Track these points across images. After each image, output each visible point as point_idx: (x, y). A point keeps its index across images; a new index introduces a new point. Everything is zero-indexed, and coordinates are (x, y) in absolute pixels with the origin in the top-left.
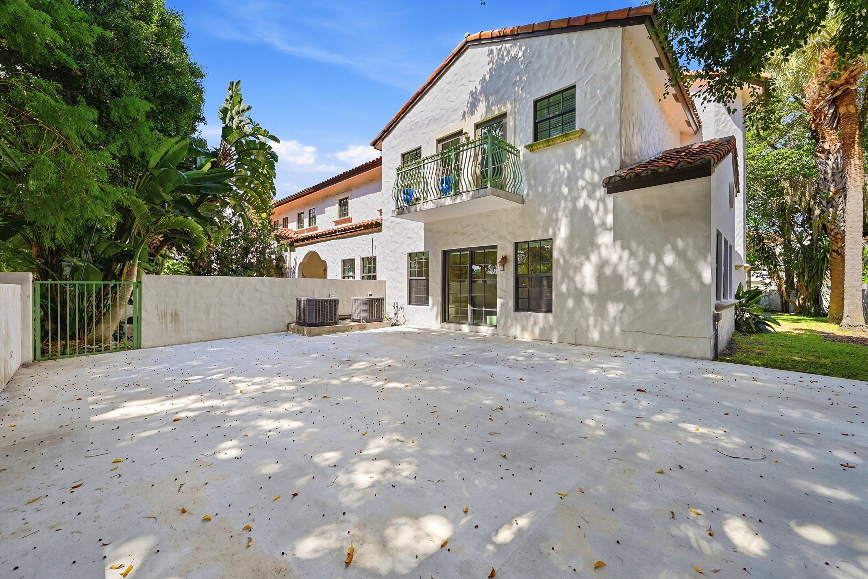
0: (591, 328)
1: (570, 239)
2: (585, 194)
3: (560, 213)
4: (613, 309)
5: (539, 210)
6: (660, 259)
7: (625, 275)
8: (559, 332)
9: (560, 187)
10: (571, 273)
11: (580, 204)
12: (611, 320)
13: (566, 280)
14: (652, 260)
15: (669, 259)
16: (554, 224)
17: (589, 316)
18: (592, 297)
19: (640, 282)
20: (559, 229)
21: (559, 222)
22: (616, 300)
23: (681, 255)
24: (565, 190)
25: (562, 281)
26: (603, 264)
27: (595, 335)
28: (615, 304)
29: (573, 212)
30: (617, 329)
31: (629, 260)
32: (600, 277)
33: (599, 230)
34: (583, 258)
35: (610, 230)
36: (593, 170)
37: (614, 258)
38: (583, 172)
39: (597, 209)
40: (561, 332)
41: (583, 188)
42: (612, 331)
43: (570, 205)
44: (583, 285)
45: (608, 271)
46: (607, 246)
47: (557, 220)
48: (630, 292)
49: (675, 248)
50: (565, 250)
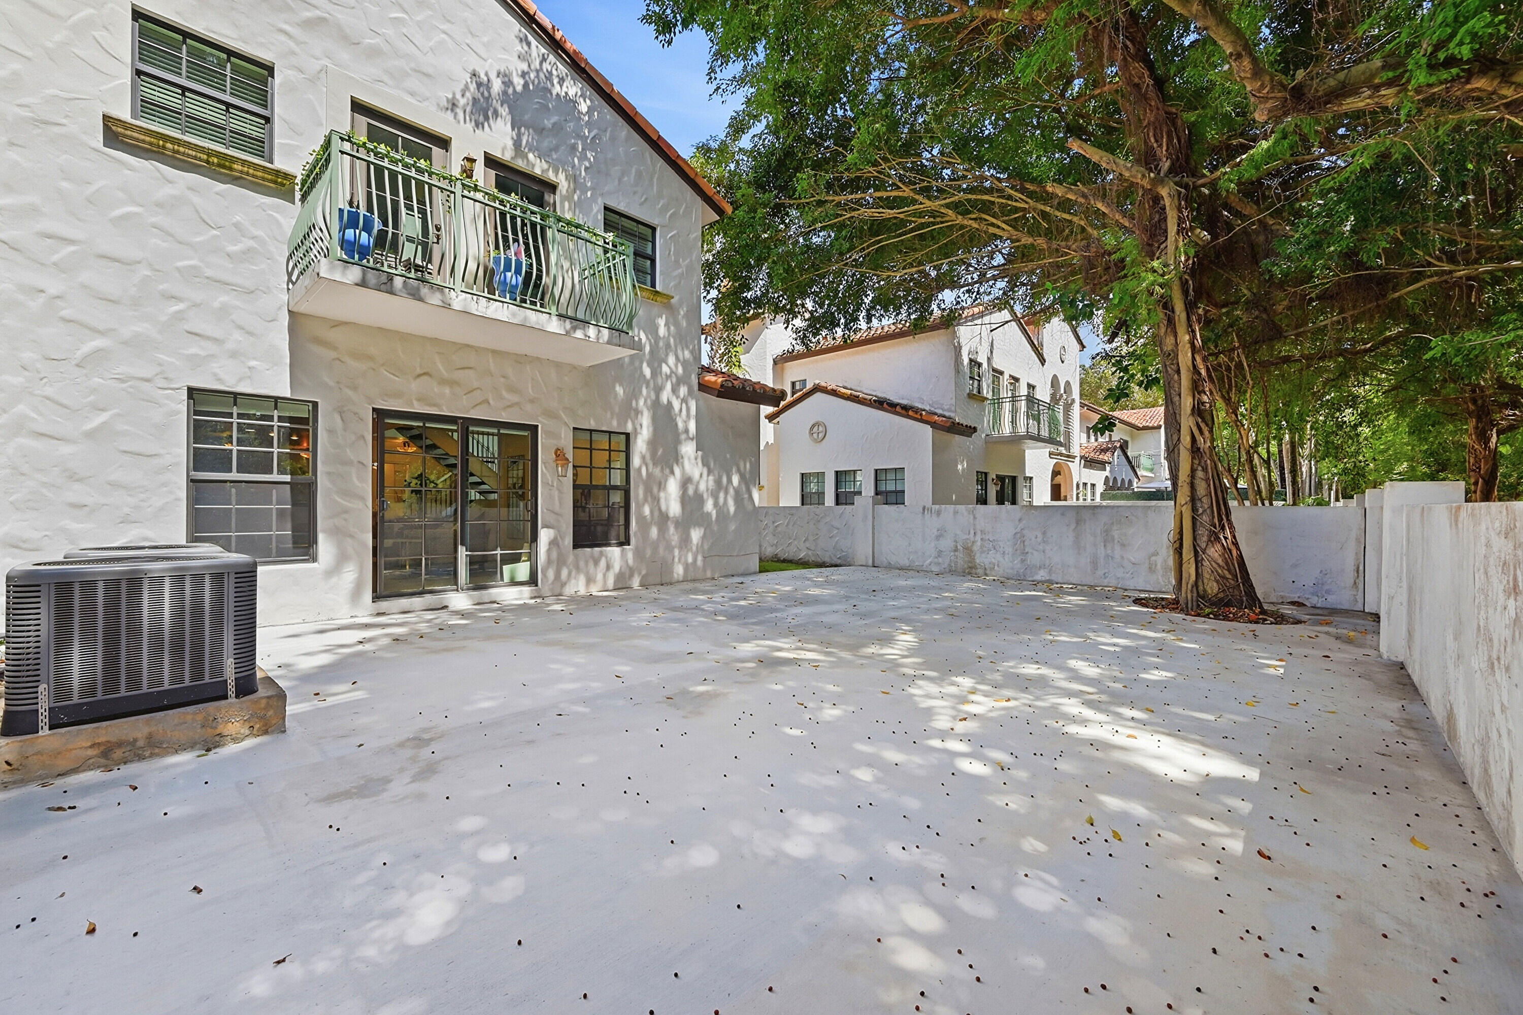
0: (676, 560)
1: (653, 444)
2: (669, 386)
3: (641, 402)
4: (696, 535)
5: (614, 387)
6: (730, 481)
7: (705, 496)
8: (640, 574)
9: (642, 363)
10: (655, 490)
11: (665, 396)
12: (694, 548)
13: (649, 499)
14: (725, 480)
15: (736, 480)
16: (633, 414)
17: (674, 548)
18: (677, 524)
19: (716, 504)
20: (641, 425)
21: (639, 416)
22: (698, 524)
23: (742, 477)
24: (647, 372)
25: (646, 500)
26: (686, 481)
27: (679, 570)
28: (697, 529)
29: (656, 405)
30: (700, 558)
31: (708, 475)
32: (684, 500)
33: (683, 437)
34: (667, 471)
35: (692, 439)
36: (677, 358)
37: (696, 476)
38: (667, 355)
39: (681, 410)
40: (644, 572)
41: (668, 377)
42: (695, 560)
43: (653, 396)
44: (668, 509)
45: (691, 491)
46: (689, 459)
47: (638, 412)
48: (709, 515)
49: (739, 471)
50: (648, 457)
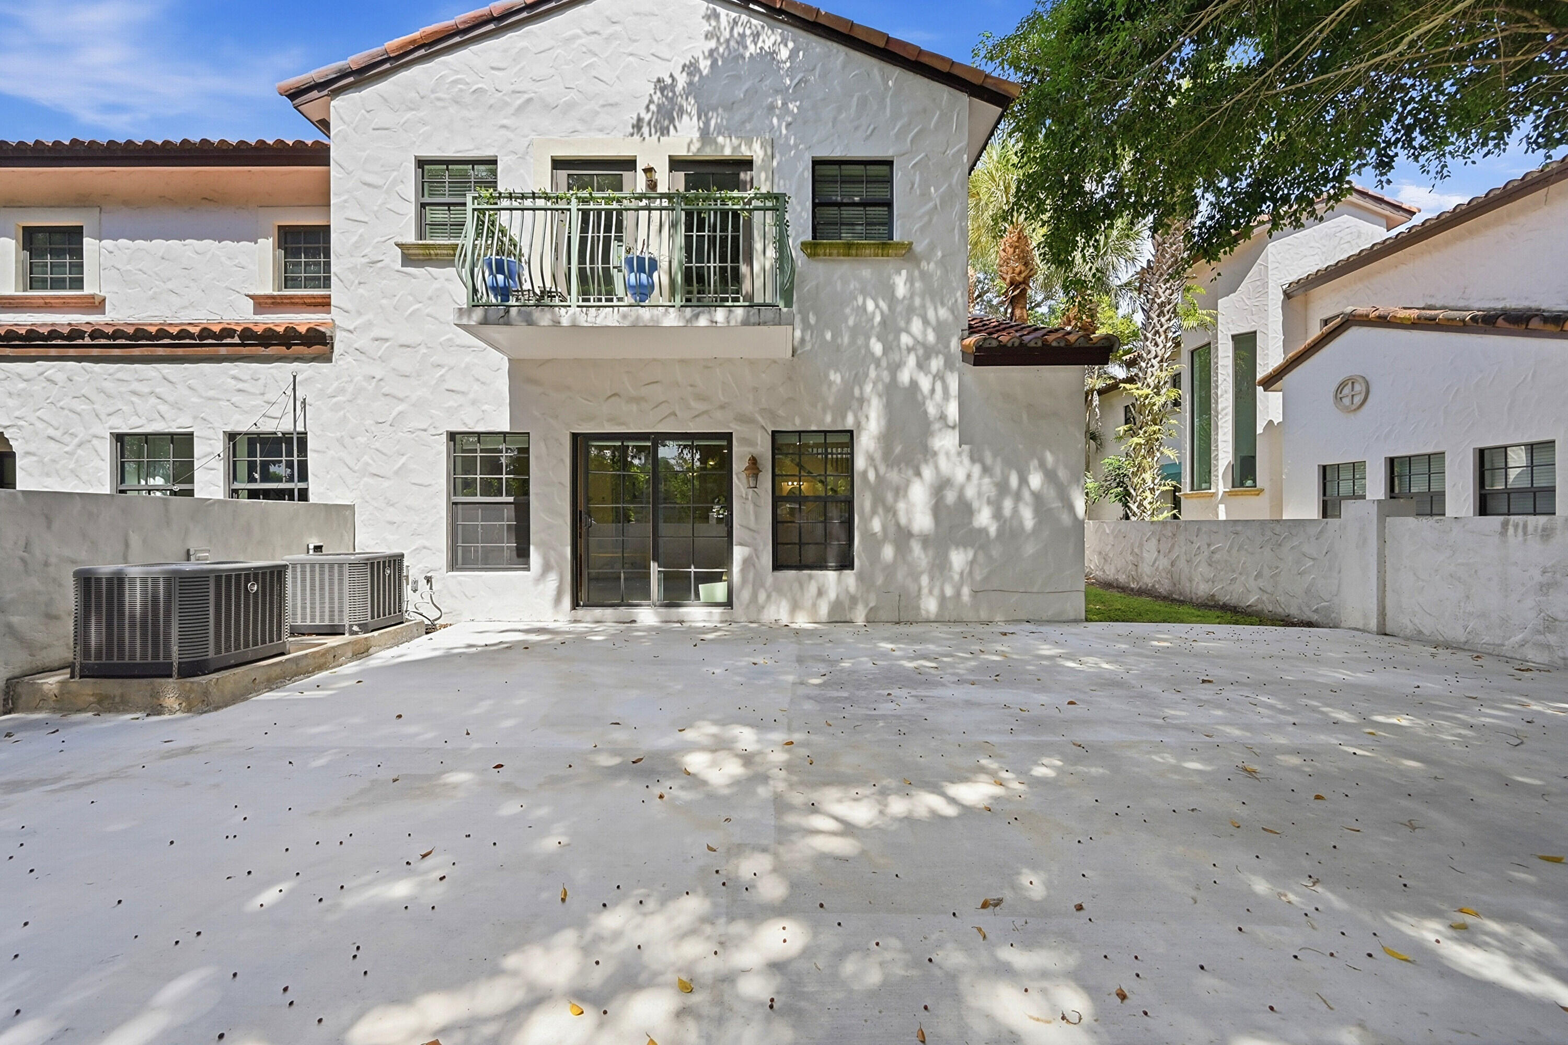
0: (925, 591)
1: (887, 438)
2: (912, 361)
3: (868, 388)
4: (958, 559)
5: (827, 376)
6: (1023, 481)
7: (976, 505)
8: (867, 605)
9: (868, 338)
10: (890, 497)
11: (904, 377)
12: (956, 577)
13: (880, 510)
14: (1014, 481)
15: (1036, 480)
16: (855, 404)
17: (921, 573)
18: (926, 541)
19: (997, 515)
20: (867, 417)
21: (865, 404)
22: (963, 543)
23: (1050, 476)
24: (877, 348)
25: (874, 512)
26: (941, 486)
27: (930, 606)
28: (961, 550)
29: (891, 390)
30: (966, 591)
31: (981, 478)
32: (938, 509)
33: (937, 426)
34: (910, 472)
35: (953, 428)
36: (926, 322)
37: (960, 476)
38: (908, 321)
39: (933, 391)
40: (872, 604)
41: (909, 350)
42: (958, 594)
43: (886, 376)
44: (910, 520)
45: (950, 497)
46: (947, 454)
47: (862, 401)
48: (983, 531)
49: (1042, 465)
50: (878, 456)
